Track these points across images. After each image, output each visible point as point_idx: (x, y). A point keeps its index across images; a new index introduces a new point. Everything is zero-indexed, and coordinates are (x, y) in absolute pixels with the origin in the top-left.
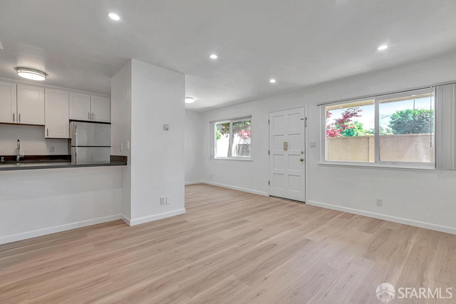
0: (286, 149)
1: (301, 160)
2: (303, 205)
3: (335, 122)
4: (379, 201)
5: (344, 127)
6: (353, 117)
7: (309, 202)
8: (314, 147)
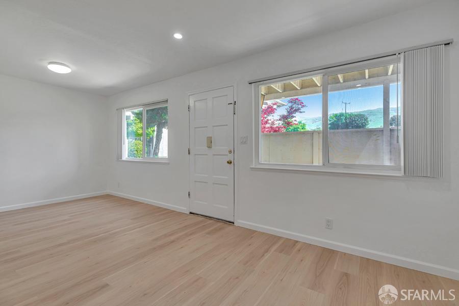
0: (210, 147)
1: (228, 162)
2: (231, 228)
3: (279, 118)
4: (328, 221)
5: (289, 124)
6: (297, 113)
7: (239, 222)
8: (245, 143)
